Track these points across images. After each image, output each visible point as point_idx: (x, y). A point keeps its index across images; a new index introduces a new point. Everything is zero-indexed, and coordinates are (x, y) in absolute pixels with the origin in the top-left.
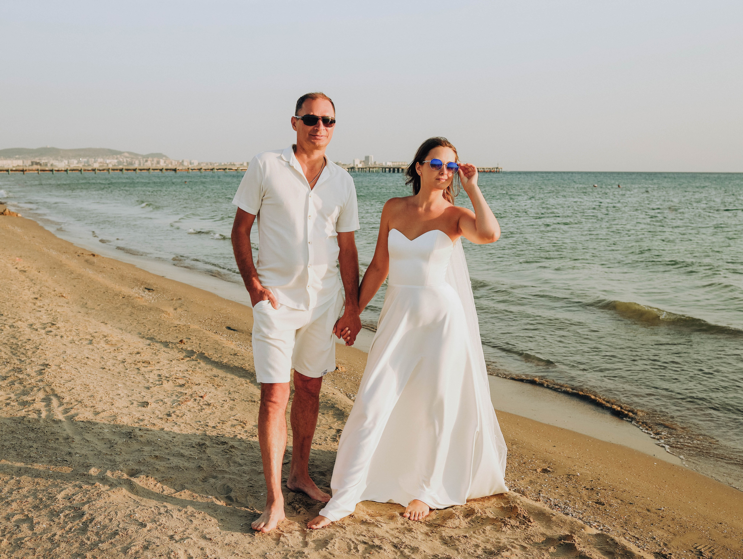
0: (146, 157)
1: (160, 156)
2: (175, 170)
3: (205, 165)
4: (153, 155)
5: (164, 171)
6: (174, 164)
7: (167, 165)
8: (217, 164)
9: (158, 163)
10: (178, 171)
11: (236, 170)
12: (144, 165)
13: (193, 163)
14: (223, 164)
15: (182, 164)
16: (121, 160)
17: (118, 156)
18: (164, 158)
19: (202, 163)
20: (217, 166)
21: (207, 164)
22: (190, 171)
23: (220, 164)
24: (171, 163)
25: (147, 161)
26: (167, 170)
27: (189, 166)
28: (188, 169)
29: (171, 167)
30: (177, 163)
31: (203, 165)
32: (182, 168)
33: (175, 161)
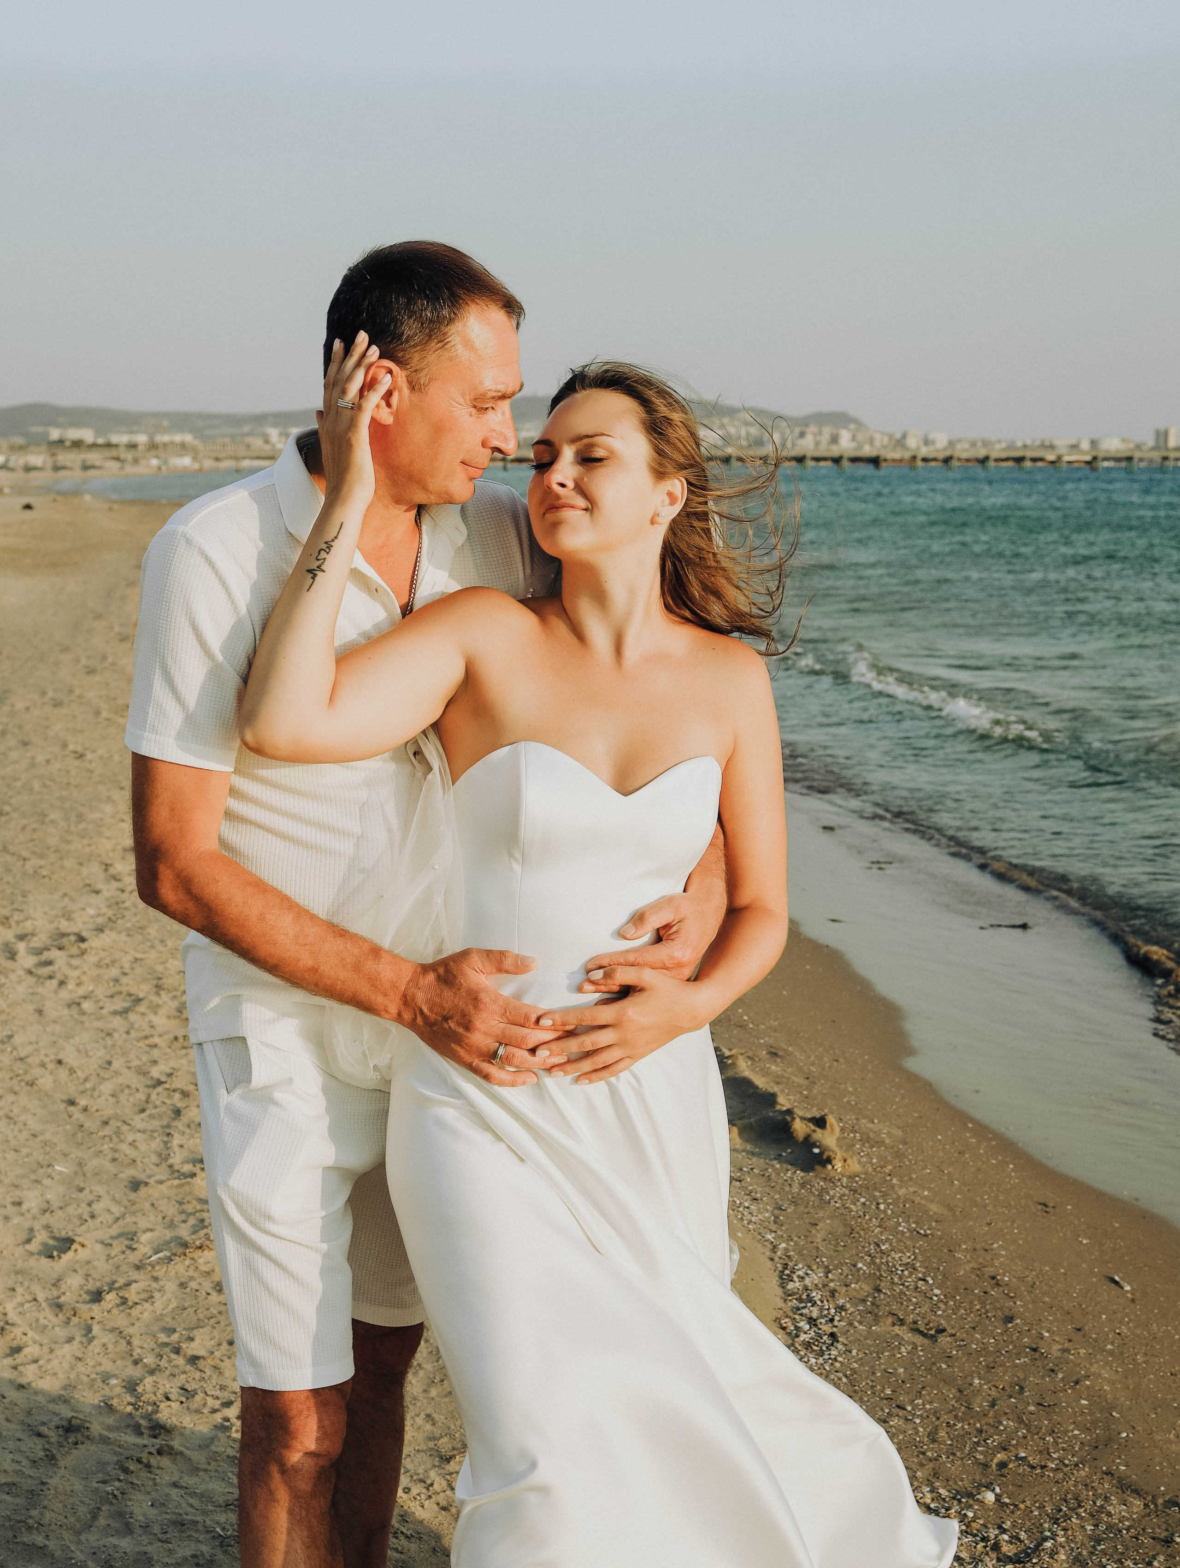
0: (803, 424)
1: (841, 419)
2: (875, 461)
3: (966, 446)
4: (821, 419)
5: (845, 463)
6: (878, 443)
7: (860, 447)
8: (1004, 445)
9: (835, 439)
10: (883, 465)
11: (1052, 462)
12: (793, 445)
13: (933, 442)
14: (1019, 444)
15: (900, 443)
16: (732, 430)
17: (726, 420)
18: (852, 426)
19: (959, 441)
20: (1004, 450)
21: (973, 444)
22: (920, 463)
23: (1011, 447)
24: (871, 441)
25: (802, 435)
26: (854, 460)
27: (918, 448)
28: (914, 458)
29: (868, 451)
30: (886, 440)
31: (959, 446)
32: (897, 455)
33: (883, 433)
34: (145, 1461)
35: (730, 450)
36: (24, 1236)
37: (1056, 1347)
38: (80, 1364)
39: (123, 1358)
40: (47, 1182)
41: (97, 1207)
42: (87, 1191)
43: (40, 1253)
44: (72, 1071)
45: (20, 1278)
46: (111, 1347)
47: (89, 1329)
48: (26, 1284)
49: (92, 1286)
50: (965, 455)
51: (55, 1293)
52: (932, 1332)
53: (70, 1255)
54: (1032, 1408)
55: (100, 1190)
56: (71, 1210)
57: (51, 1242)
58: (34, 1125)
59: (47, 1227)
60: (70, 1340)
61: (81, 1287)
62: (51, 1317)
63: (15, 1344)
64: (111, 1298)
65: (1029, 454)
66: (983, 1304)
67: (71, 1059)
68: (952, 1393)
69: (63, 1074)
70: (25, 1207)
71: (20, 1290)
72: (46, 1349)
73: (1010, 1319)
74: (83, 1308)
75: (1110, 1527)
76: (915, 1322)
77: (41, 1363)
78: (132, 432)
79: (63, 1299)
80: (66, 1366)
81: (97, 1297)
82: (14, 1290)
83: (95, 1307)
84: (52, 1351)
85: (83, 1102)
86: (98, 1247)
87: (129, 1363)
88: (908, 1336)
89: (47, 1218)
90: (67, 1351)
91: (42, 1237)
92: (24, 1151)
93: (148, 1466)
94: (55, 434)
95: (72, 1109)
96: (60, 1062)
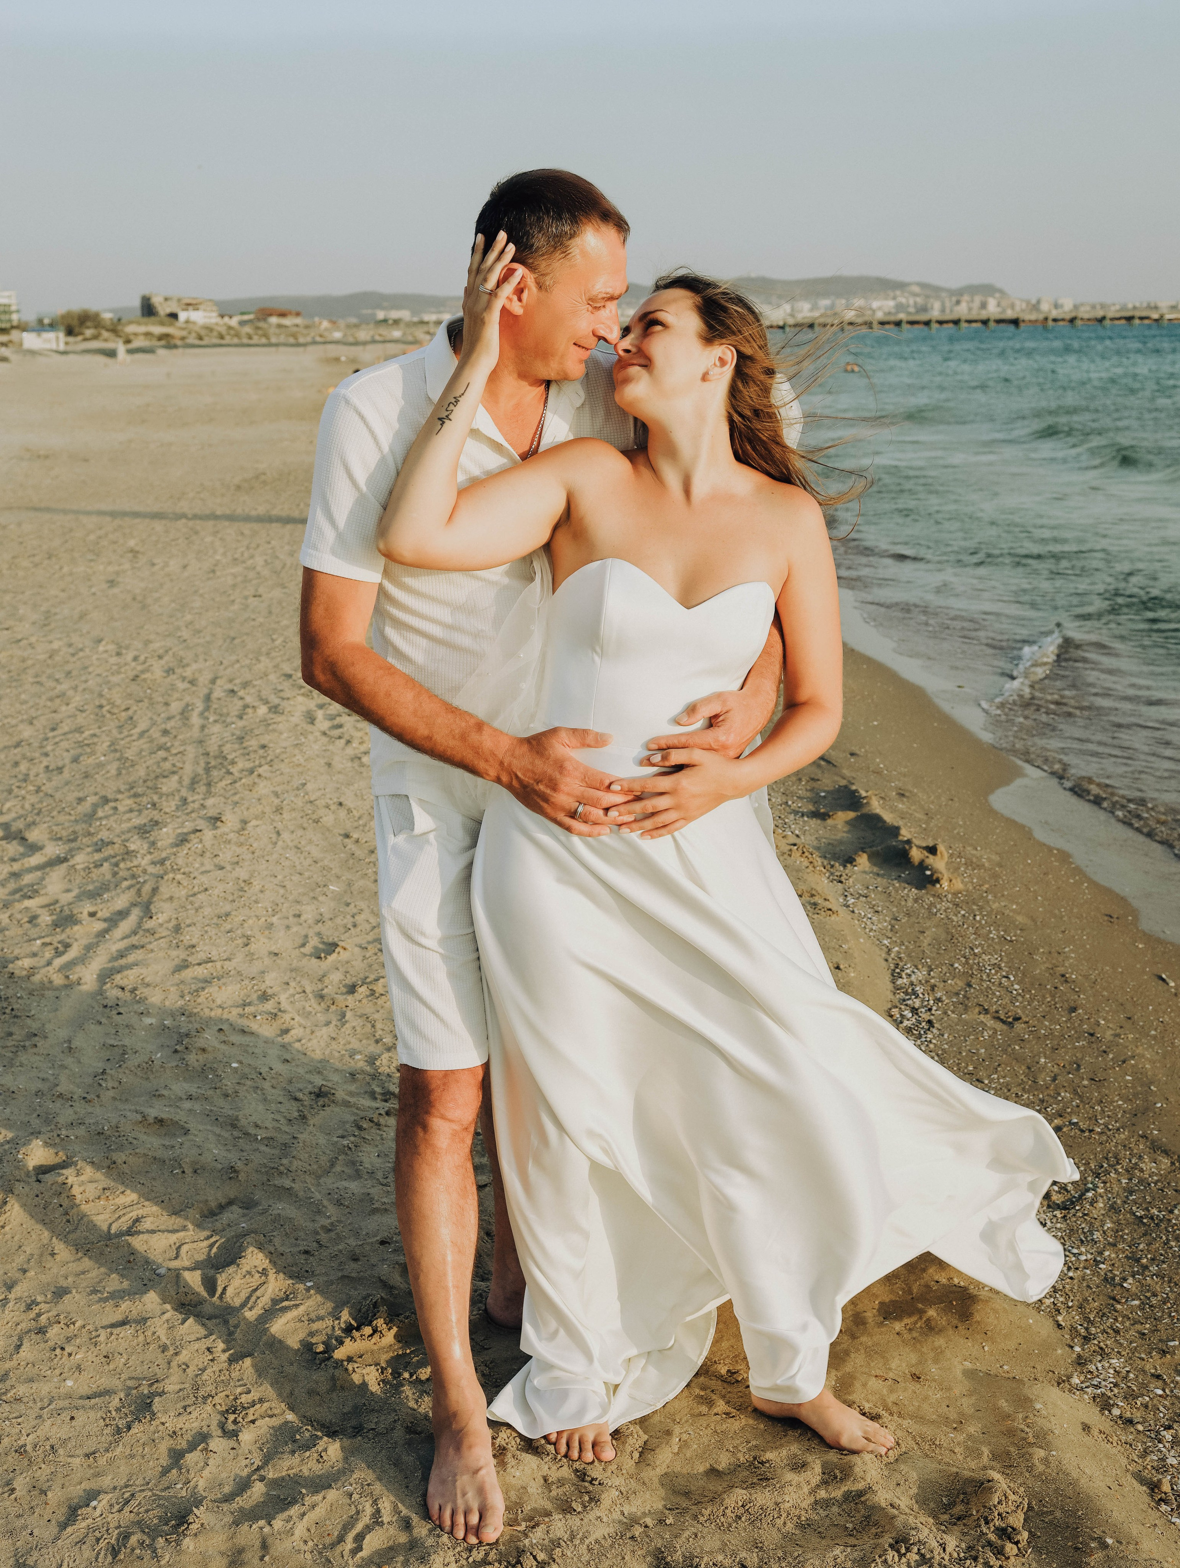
0: (958, 294)
1: (988, 290)
2: (1015, 322)
3: (1088, 308)
4: (973, 290)
5: (992, 324)
6: (1018, 308)
7: (1004, 311)
8: (1118, 307)
9: (984, 306)
10: (1022, 325)
11: (1156, 320)
12: (951, 311)
13: (1062, 306)
14: (1130, 306)
15: (1036, 307)
16: (903, 300)
17: (898, 293)
18: (997, 295)
19: (1082, 305)
20: (1118, 311)
21: (1093, 307)
22: (1050, 323)
23: (1124, 308)
24: (1012, 306)
25: (958, 302)
26: (999, 321)
27: (1050, 311)
28: (1046, 319)
29: (1010, 314)
30: (1024, 306)
31: (1082, 309)
32: (1033, 317)
33: (1022, 300)
34: (376, 1120)
35: (902, 316)
36: (300, 941)
37: (1110, 1032)
38: (333, 1043)
39: (368, 1038)
40: (322, 898)
41: (359, 919)
42: (352, 905)
43: (311, 955)
44: (349, 811)
45: (294, 975)
46: (358, 1029)
47: (343, 1015)
48: (298, 979)
49: (349, 981)
50: (1086, 316)
51: (320, 986)
52: (1010, 1020)
53: (334, 956)
54: (1086, 1082)
55: (362, 905)
56: (338, 921)
57: (321, 946)
58: (316, 853)
59: (319, 934)
60: (328, 1024)
61: (340, 981)
62: (315, 1006)
63: (284, 1027)
64: (363, 990)
65: (1138, 314)
66: (1053, 997)
67: (349, 802)
68: (1021, 1070)
69: (342, 813)
70: (303, 918)
71: (292, 984)
72: (308, 1031)
73: (1073, 1009)
74: (339, 998)
75: (1141, 1181)
76: (997, 1012)
77: (303, 1041)
78: (440, 312)
79: (325, 991)
80: (323, 1044)
81: (352, 989)
82: (288, 984)
83: (350, 998)
84: (312, 1032)
85: (355, 836)
86: (357, 950)
87: (372, 1042)
88: (991, 1023)
89: (319, 927)
90: (325, 1032)
91: (314, 942)
92: (307, 874)
93: (378, 1124)
94: (381, 315)
95: (347, 840)
96: (341, 804)
